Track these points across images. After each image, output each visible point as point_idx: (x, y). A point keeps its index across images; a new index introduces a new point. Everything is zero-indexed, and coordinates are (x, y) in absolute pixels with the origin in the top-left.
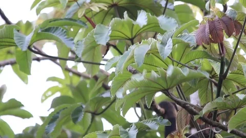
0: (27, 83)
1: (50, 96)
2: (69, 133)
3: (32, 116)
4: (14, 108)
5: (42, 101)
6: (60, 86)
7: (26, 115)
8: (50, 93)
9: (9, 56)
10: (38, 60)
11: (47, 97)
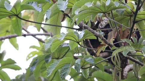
0: (18, 50)
1: (31, 57)
2: (42, 79)
3: (21, 69)
4: (11, 64)
5: (27, 60)
6: (38, 51)
7: (17, 68)
8: (31, 55)
9: (8, 33)
10: (25, 35)
11: (30, 58)
